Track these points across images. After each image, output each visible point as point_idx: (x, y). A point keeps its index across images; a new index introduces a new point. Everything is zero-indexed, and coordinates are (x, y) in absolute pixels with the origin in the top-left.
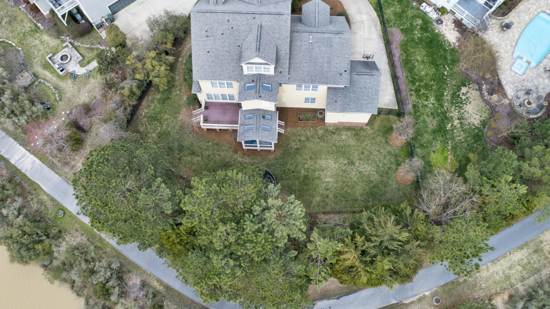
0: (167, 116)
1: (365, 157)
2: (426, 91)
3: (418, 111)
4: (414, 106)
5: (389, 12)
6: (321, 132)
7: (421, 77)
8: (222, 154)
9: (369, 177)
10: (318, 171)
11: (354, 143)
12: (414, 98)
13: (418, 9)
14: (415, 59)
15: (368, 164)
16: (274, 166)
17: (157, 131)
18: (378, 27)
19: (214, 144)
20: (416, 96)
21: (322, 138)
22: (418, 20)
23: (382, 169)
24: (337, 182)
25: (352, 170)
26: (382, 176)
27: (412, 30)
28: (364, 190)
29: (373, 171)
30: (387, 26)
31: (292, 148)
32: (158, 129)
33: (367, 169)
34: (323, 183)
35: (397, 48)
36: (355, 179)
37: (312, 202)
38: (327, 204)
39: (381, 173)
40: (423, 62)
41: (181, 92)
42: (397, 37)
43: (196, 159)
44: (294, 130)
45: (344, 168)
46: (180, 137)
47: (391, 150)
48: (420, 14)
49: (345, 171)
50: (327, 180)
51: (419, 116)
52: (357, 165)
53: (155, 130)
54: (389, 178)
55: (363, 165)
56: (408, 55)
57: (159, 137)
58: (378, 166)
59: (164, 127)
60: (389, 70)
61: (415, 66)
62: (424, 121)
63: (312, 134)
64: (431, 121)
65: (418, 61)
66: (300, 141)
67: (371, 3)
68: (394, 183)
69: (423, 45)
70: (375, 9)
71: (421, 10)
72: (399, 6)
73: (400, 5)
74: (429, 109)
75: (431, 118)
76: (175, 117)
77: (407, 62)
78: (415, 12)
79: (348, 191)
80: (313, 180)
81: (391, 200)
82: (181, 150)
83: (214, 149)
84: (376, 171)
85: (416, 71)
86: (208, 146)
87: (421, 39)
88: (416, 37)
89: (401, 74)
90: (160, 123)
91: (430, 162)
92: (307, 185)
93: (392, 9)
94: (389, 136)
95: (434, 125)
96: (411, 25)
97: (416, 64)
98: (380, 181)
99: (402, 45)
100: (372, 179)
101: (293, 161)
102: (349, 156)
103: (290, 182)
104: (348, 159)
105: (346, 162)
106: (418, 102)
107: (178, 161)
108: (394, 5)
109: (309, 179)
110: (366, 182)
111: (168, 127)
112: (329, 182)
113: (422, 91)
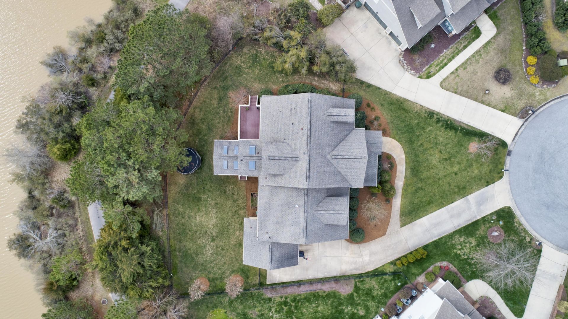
0: (256, 71)
1: (219, 251)
2: (286, 312)
3: (264, 302)
4: (270, 299)
5: (373, 283)
6: (242, 212)
7: (300, 308)
8: (220, 125)
9: (202, 254)
10: (205, 210)
11: (232, 242)
12: (278, 299)
13: (376, 313)
14: (320, 304)
15: (213, 253)
16: (210, 172)
17: (242, 64)
18: (355, 271)
19: (229, 118)
20: (280, 302)
21: (236, 213)
22: (364, 311)
23: (209, 266)
24: (196, 226)
25: (207, 240)
26: (202, 265)
27: (351, 305)
28: (189, 249)
29: (206, 258)
30: (357, 280)
31: (226, 187)
32: (244, 65)
33: (209, 252)
34: (195, 214)
35: (332, 288)
36: (199, 242)
37: (178, 204)
38: (177, 217)
39: (205, 264)
40: (316, 312)
41: (280, 83)
42: (343, 289)
44: (243, 189)
45: (208, 232)
46: (236, 86)
47: (227, 275)
48: (371, 314)
49: (206, 233)
50: (198, 217)
51: (260, 303)
52: (212, 244)
53: (243, 62)
54: (201, 271)
55: (212, 249)
56: (324, 298)
57: (237, 67)
58: (211, 262)
59: (246, 71)
60: (307, 278)
61: (311, 304)
62: (255, 307)
63: (240, 205)
64: (255, 313)
65: (317, 307)
66: (233, 194)
67: (383, 266)
68: (197, 275)
69: (335, 313)
70: (377, 269)
71: (375, 316)
72: (379, 293)
73: (381, 295)
74: (267, 312)
75: (258, 313)
76: (255, 79)
77: (315, 297)
78: (373, 309)
79: (188, 236)
80: (198, 205)
81: (181, 272)
82: (224, 88)
83: (224, 118)
84: (206, 260)
85: (307, 304)
86: (227, 112)
87: (342, 312)
88: (344, 308)
89: (304, 290)
90: (250, 67)
91: (217, 308)
92: (193, 200)
93: (377, 287)
94: (239, 273)
95: (251, 315)
96: (358, 304)
97: (314, 305)
98: (198, 263)
99: (334, 293)
100: (199, 256)
101: (214, 188)
102: (220, 237)
103: (195, 186)
104: (217, 237)
105: (214, 234)
106: (274, 303)
107: (214, 86)
108: (381, 288)
109: (198, 202)
110: (197, 251)
111: (246, 74)
112: (196, 219)
113: (285, 308)
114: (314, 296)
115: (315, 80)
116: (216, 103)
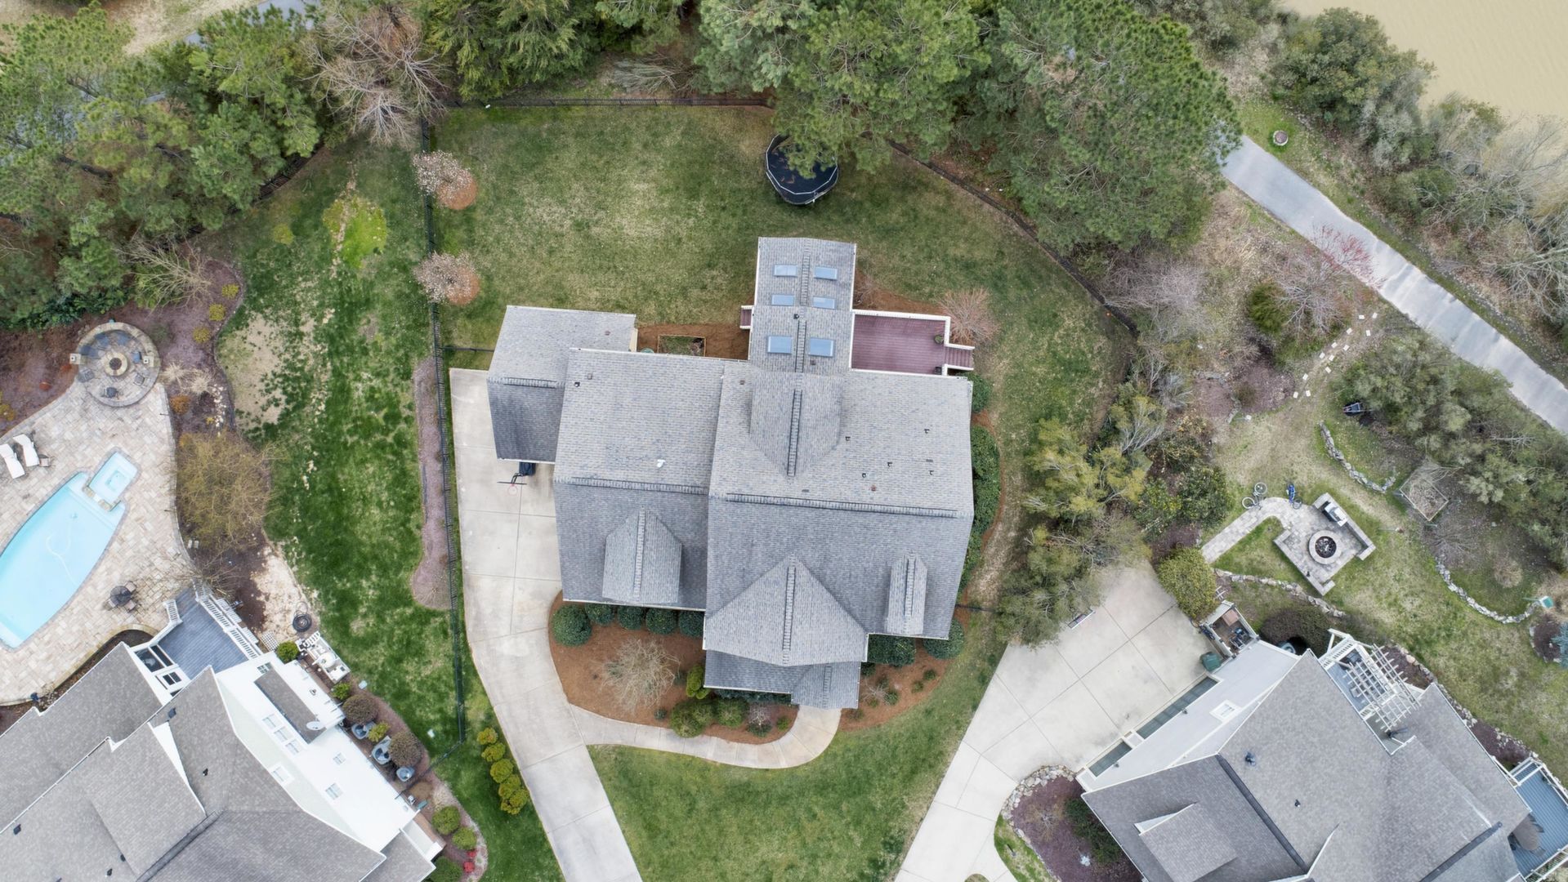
0: (1040, 370)
1: (547, 241)
2: (370, 418)
3: (399, 359)
4: (407, 375)
5: (437, 662)
6: (651, 309)
7: (378, 457)
8: (896, 261)
9: (543, 191)
10: (663, 209)
11: (570, 277)
12: (405, 398)
13: (355, 667)
14: (386, 511)
15: (541, 224)
16: (769, 226)
17: (1062, 332)
18: (474, 613)
19: (917, 288)
20: (399, 402)
21: (650, 293)
22: (362, 633)
23: (508, 210)
24: (620, 182)
25: (580, 210)
26: (512, 192)
27: (381, 600)
28: (557, 158)
29: (531, 205)
30: (448, 617)
31: (725, 270)
32: (1060, 337)
33: (546, 212)
34: (654, 180)
35: (430, 548)
36: (575, 186)
37: (684, 134)
38: (648, 128)
39: (513, 200)
40: (365, 500)
41: (1005, 435)
42: (426, 580)
43: (960, 250)
44: (717, 317)
45: (601, 214)
46: (1003, 311)
47: (481, 259)
48: (353, 651)
49: (600, 206)
50: (643, 186)
51: (398, 347)
52: (568, 223)
53: (1068, 335)
54: (495, 187)
55: (554, 221)
56: (403, 524)
57: (1055, 315)
58: (518, 218)
59: (1044, 342)
60: (459, 482)
61: (388, 488)
62: (388, 334)
63: (673, 306)
64: (371, 331)
65: (380, 504)
66: (704, 288)
67: (484, 693)
68: (483, 176)
69: (360, 552)
70: (476, 674)
71: (347, 663)
72: (408, 678)
73: (403, 683)
74: (371, 365)
75: (369, 340)
76: (1019, 365)
77: (409, 502)
78: (364, 658)
79: (594, 157)
80: (677, 188)
81: (495, 133)
82: (1000, 278)
83: (917, 274)
84: (523, 204)
85: (389, 476)
86: (932, 283)
87: (363, 571)
88: (374, 578)
89: (427, 470)
90: (1055, 354)
91: (391, 226)
92: (692, 176)
93: (426, 671)
94: (483, 294)
95: (364, 321)
96: (381, 618)
97: (385, 496)
98: (517, 180)
99: (415, 554)
100: (536, 185)
101: (724, 235)
102: (585, 244)
103: (732, 184)
104: (588, 237)
105: (595, 230)
106: (396, 386)
107: (1006, 251)
108: (422, 683)
109: (687, 190)
110: (551, 179)
111: (1034, 342)
112: (638, 181)
113: (379, 417)
114: (410, 498)
115: (1008, 530)
116: (958, 253)
